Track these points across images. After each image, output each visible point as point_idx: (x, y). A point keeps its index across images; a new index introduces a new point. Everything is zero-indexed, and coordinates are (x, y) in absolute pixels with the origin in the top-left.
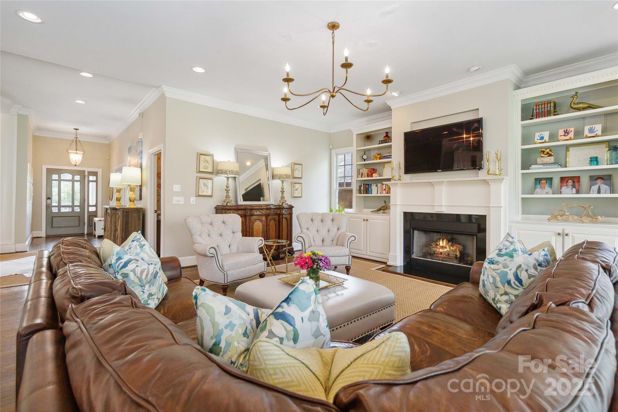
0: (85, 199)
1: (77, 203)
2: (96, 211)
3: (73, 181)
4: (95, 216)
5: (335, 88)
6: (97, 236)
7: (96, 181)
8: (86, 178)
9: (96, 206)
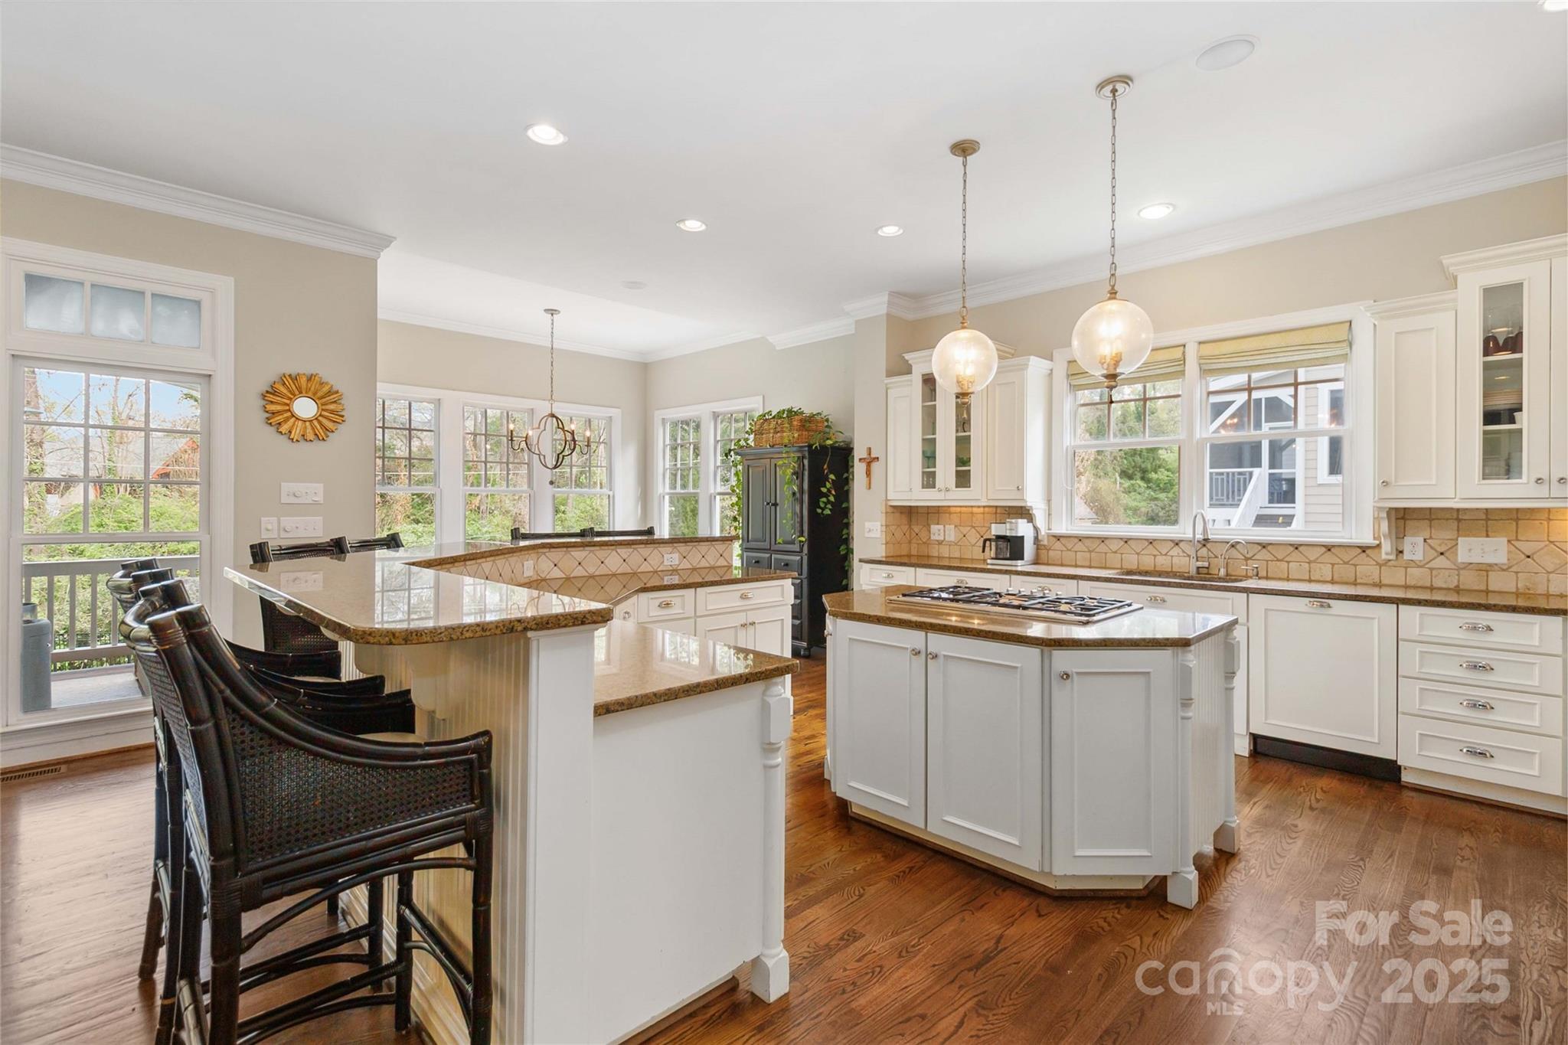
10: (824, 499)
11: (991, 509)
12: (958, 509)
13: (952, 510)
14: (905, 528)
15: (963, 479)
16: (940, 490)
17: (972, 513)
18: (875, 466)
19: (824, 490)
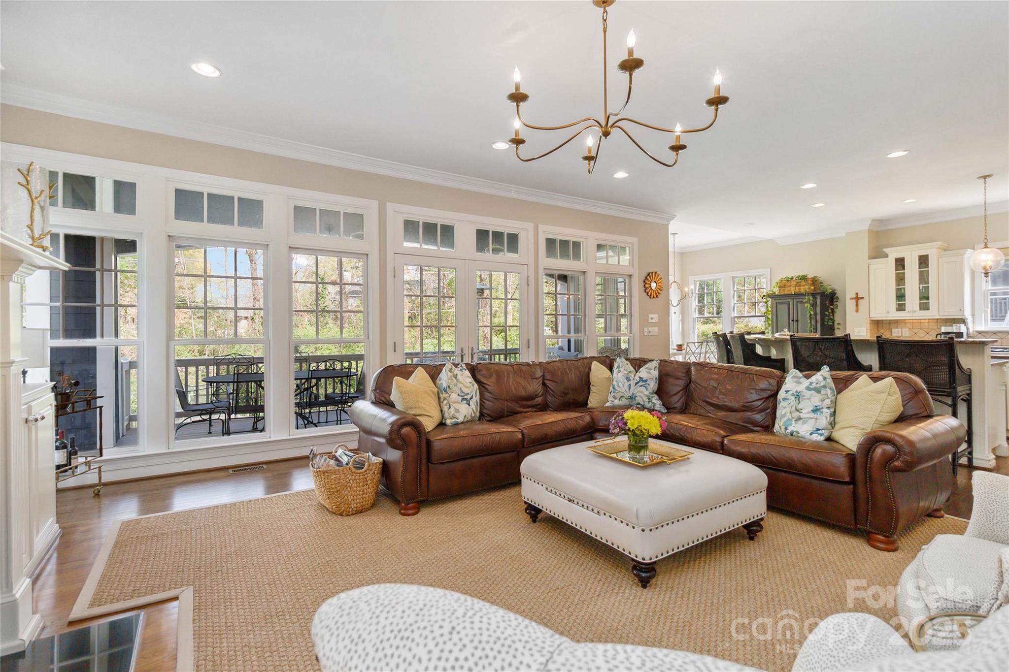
5: (609, 117)
10: (827, 318)
11: (933, 321)
12: (911, 321)
13: (907, 321)
14: (876, 330)
15: (924, 307)
16: (909, 312)
17: (921, 323)
18: (861, 301)
19: (827, 313)
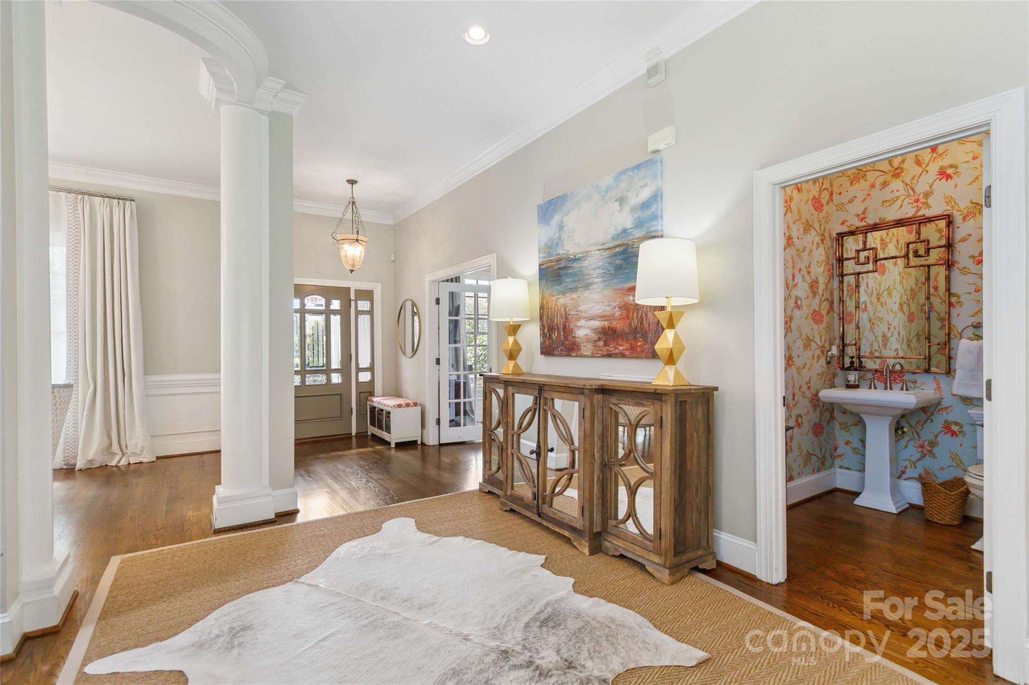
0: (351, 355)
1: (335, 364)
2: (372, 382)
3: (328, 313)
4: (370, 392)
6: (393, 445)
7: (371, 312)
8: (353, 303)
9: (371, 369)
